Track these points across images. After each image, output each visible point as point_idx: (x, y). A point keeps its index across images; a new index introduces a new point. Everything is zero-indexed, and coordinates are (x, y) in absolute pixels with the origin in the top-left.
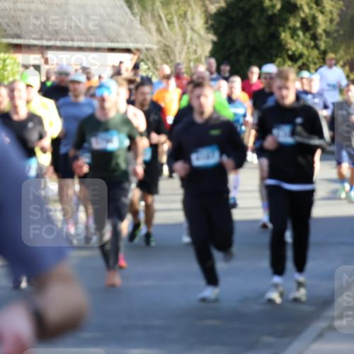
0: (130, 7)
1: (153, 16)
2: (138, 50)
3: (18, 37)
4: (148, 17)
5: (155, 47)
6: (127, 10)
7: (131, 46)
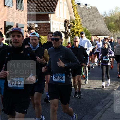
0: (109, 30)
2: (110, 36)
3: (93, 34)
4: (111, 31)
7: (109, 35)
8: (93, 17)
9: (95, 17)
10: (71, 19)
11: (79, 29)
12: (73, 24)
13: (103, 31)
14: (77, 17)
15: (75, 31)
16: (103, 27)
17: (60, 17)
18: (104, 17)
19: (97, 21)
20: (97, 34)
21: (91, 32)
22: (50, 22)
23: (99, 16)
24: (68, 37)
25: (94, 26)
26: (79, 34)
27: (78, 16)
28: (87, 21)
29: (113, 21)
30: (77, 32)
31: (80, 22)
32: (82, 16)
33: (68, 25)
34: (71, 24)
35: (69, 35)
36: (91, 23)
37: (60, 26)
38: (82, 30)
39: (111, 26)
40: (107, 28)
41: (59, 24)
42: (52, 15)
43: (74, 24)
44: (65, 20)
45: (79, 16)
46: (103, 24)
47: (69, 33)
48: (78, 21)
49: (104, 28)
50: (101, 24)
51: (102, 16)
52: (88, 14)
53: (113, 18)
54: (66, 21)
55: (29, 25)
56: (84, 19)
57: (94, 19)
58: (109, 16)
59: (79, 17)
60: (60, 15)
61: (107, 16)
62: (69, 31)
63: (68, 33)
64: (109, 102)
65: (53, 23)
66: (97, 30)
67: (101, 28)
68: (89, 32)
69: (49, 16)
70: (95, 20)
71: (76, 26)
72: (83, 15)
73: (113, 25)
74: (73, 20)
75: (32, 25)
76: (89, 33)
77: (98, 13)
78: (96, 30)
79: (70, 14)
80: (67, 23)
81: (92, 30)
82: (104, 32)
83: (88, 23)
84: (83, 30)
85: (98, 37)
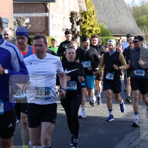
0: (139, 27)
1: (144, 29)
3: (115, 34)
4: (143, 29)
5: (144, 35)
6: (138, 28)
8: (114, 8)
9: (117, 8)
10: (80, 11)
11: (92, 26)
12: (83, 17)
13: (130, 29)
14: (90, 8)
15: (87, 29)
16: (129, 22)
17: (64, 8)
18: (131, 7)
19: (120, 13)
20: (120, 34)
21: (112, 30)
22: (48, 15)
23: (123, 5)
24: (76, 38)
25: (116, 21)
26: (92, 34)
27: (91, 5)
28: (106, 13)
29: (145, 14)
30: (90, 30)
31: (95, 15)
32: (97, 5)
33: (76, 19)
34: (81, 19)
35: (78, 35)
36: (111, 17)
37: (64, 21)
38: (97, 28)
39: (142, 21)
40: (136, 25)
41: (63, 18)
42: (51, 3)
43: (86, 18)
44: (71, 12)
45: (93, 5)
46: (131, 18)
47: (78, 32)
48: (92, 14)
49: (131, 24)
50: (127, 18)
51: (128, 5)
52: (107, 3)
53: (145, 10)
54: (72, 14)
55: (16, 20)
56: (101, 11)
57: (116, 10)
58: (139, 6)
59: (93, 7)
60: (63, 4)
61: (135, 7)
62: (78, 28)
63: (76, 32)
64: (138, 138)
65: (52, 17)
66: (120, 27)
67: (126, 24)
68: (108, 30)
69: (47, 6)
70: (118, 12)
71: (88, 22)
72: (99, 4)
73: (146, 20)
74: (84, 12)
75: (20, 19)
76: (108, 32)
77: (122, 2)
78: (118, 27)
79: (79, 2)
80: (75, 16)
81: (113, 27)
82: (130, 31)
83: (106, 17)
84: (99, 27)
85: (122, 39)
